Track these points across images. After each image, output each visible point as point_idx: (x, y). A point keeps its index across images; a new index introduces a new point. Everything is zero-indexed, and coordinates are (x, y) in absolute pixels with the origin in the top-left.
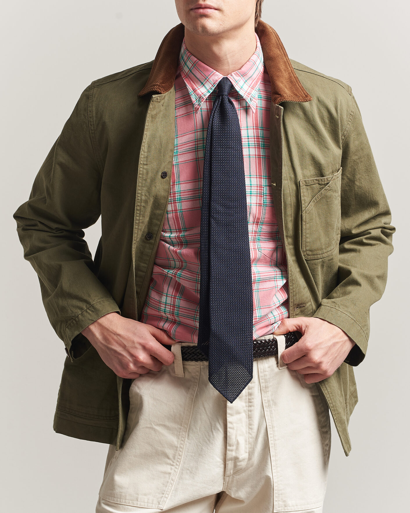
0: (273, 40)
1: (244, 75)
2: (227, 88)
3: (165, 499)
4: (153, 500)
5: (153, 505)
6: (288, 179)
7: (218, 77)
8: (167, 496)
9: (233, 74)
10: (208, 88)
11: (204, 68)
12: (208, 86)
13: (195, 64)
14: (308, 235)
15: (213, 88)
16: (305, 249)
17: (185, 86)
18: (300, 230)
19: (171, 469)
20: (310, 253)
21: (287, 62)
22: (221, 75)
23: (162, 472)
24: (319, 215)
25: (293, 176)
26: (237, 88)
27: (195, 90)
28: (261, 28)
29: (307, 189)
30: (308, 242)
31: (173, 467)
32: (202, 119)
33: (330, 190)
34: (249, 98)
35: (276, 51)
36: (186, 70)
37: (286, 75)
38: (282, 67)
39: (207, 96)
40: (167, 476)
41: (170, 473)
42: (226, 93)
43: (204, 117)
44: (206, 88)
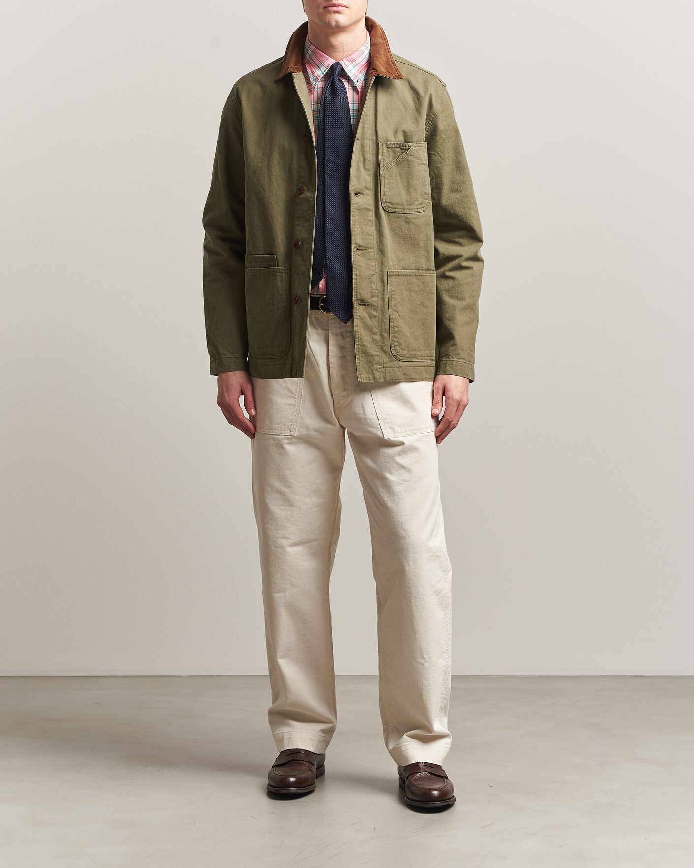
0: (379, 32)
1: (353, 61)
2: (337, 70)
3: (295, 427)
4: (285, 428)
5: (286, 432)
6: (370, 140)
7: (331, 61)
8: (295, 424)
9: (344, 59)
10: (323, 70)
11: (320, 54)
12: (323, 69)
13: (313, 52)
14: (386, 189)
15: (327, 71)
16: (385, 201)
17: (306, 69)
18: (379, 183)
19: (295, 401)
20: (391, 206)
21: (388, 50)
22: (334, 60)
23: (288, 405)
24: (400, 175)
25: (374, 138)
26: (347, 71)
27: (313, 73)
28: (370, 24)
29: (388, 151)
30: (387, 195)
31: (296, 400)
32: (318, 95)
33: (412, 155)
34: (356, 80)
35: (379, 40)
36: (308, 57)
37: (384, 58)
38: (382, 52)
39: (321, 77)
40: (293, 407)
41: (295, 405)
42: (337, 74)
43: (319, 93)
44: (321, 70)
